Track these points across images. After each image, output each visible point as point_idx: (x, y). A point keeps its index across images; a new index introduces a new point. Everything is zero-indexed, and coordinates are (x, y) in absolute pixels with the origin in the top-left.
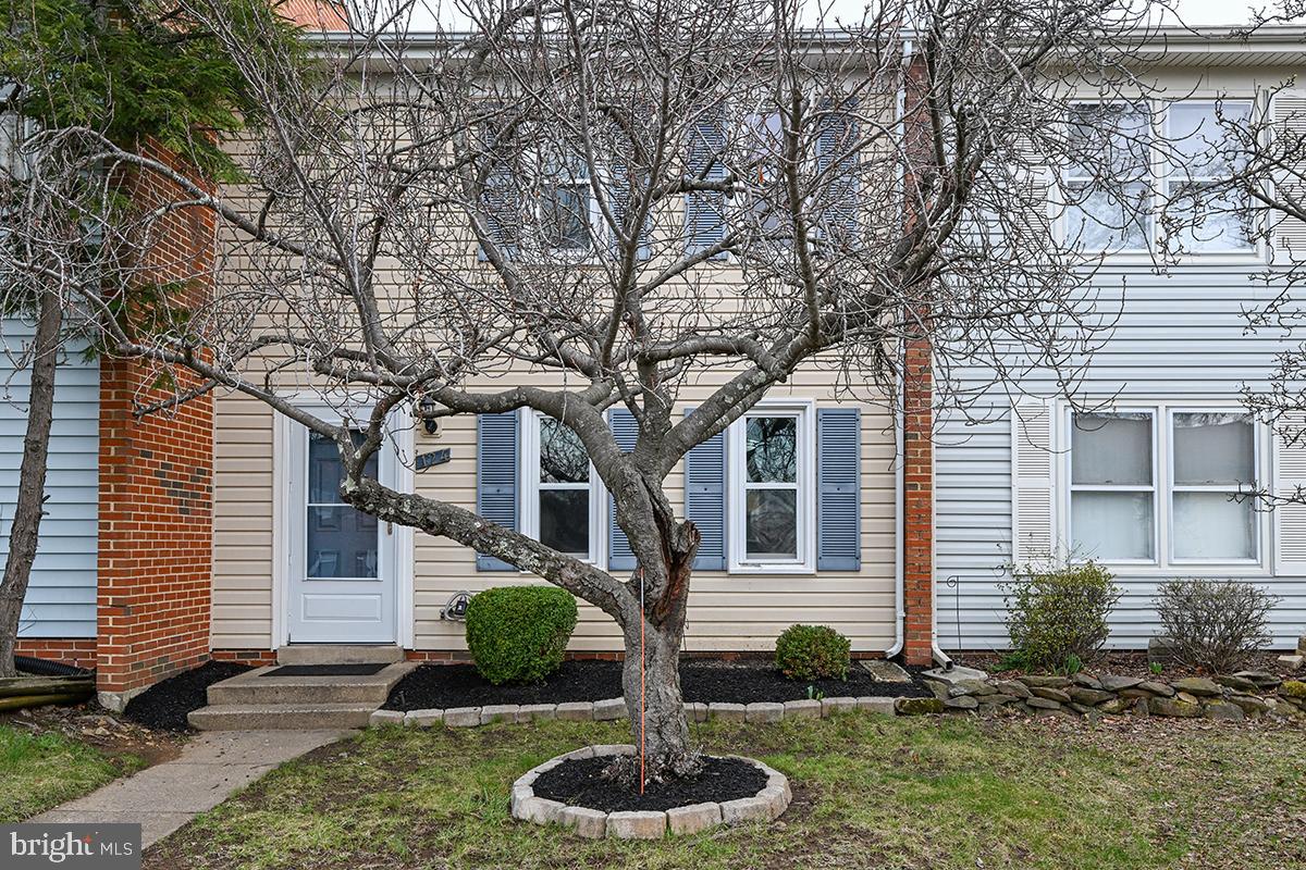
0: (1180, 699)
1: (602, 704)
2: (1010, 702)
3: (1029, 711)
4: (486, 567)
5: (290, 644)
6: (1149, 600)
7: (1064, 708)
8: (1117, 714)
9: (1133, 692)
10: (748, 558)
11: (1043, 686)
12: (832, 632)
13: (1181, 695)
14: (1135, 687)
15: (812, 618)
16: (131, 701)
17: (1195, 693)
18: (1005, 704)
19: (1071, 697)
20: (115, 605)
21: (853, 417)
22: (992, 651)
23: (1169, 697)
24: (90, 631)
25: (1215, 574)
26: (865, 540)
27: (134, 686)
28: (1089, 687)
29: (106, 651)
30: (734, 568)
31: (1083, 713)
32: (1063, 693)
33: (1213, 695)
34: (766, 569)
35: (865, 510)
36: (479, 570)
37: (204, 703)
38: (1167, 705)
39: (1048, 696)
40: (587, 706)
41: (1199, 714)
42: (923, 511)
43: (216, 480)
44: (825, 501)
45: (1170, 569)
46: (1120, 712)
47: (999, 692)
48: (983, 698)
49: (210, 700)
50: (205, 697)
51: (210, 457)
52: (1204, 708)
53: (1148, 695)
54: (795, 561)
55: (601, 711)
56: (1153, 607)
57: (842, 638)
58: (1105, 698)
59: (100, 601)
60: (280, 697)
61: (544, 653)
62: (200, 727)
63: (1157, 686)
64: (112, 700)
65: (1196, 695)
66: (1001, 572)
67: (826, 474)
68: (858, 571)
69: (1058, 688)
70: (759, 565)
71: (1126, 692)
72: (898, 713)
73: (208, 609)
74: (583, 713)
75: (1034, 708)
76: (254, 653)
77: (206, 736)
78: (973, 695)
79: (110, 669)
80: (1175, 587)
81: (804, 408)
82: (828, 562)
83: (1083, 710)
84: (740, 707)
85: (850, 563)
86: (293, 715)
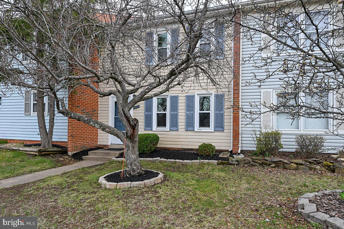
0: (291, 165)
1: (154, 159)
2: (247, 163)
3: (251, 166)
4: (146, 129)
5: (111, 144)
6: (294, 139)
7: (260, 165)
8: (274, 168)
9: (279, 162)
10: (199, 128)
11: (256, 160)
12: (211, 145)
13: (292, 164)
14: (280, 161)
15: (207, 142)
16: (74, 154)
17: (297, 164)
18: (245, 164)
19: (262, 163)
20: (71, 136)
21: (223, 96)
22: (249, 151)
23: (289, 164)
24: (67, 140)
25: (313, 133)
26: (225, 124)
27: (75, 151)
28: (267, 160)
29: (69, 144)
30: (196, 130)
31: (265, 167)
32: (260, 162)
33: (302, 164)
34: (203, 130)
35: (225, 117)
36: (145, 130)
37: (88, 155)
38: (287, 166)
39: (256, 162)
40: (151, 159)
41: (296, 169)
42: (237, 117)
43: (99, 112)
44: (216, 115)
45: (304, 132)
46: (275, 167)
47: (245, 161)
48: (239, 162)
49: (89, 154)
50: (88, 154)
51: (98, 108)
52: (298, 167)
53: (283, 163)
54: (209, 129)
55: (154, 160)
56: (294, 141)
57: (214, 146)
58: (271, 164)
59: (68, 135)
60: (100, 154)
61: (147, 147)
62: (84, 159)
63: (286, 161)
64: (70, 153)
65: (296, 164)
66: (253, 132)
67: (216, 109)
68: (224, 131)
69: (260, 160)
70: (201, 130)
71: (278, 162)
72: (218, 164)
73: (97, 137)
74: (150, 160)
75: (253, 165)
76: (105, 146)
77: (84, 161)
78: (237, 161)
79: (70, 148)
80: (301, 136)
81: (212, 94)
82: (217, 129)
83: (265, 166)
84: (182, 161)
85: (222, 129)
86: (99, 158)
